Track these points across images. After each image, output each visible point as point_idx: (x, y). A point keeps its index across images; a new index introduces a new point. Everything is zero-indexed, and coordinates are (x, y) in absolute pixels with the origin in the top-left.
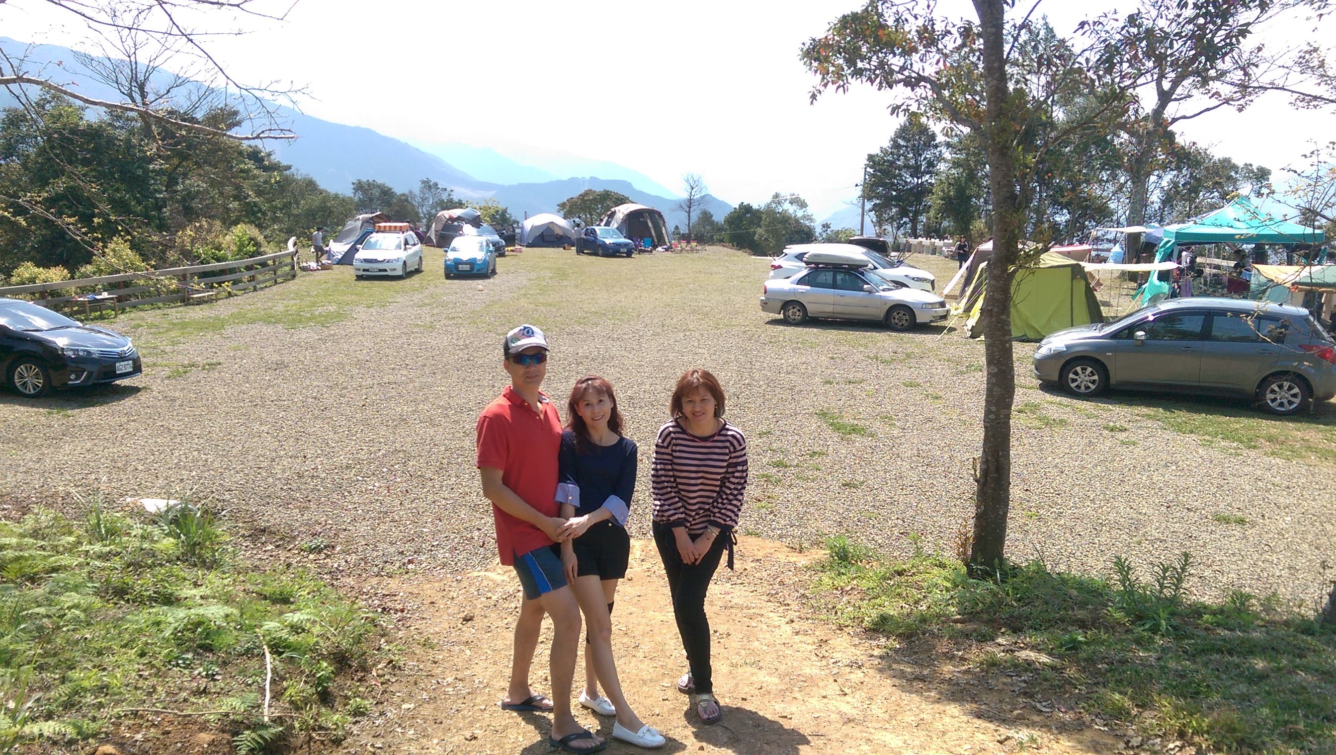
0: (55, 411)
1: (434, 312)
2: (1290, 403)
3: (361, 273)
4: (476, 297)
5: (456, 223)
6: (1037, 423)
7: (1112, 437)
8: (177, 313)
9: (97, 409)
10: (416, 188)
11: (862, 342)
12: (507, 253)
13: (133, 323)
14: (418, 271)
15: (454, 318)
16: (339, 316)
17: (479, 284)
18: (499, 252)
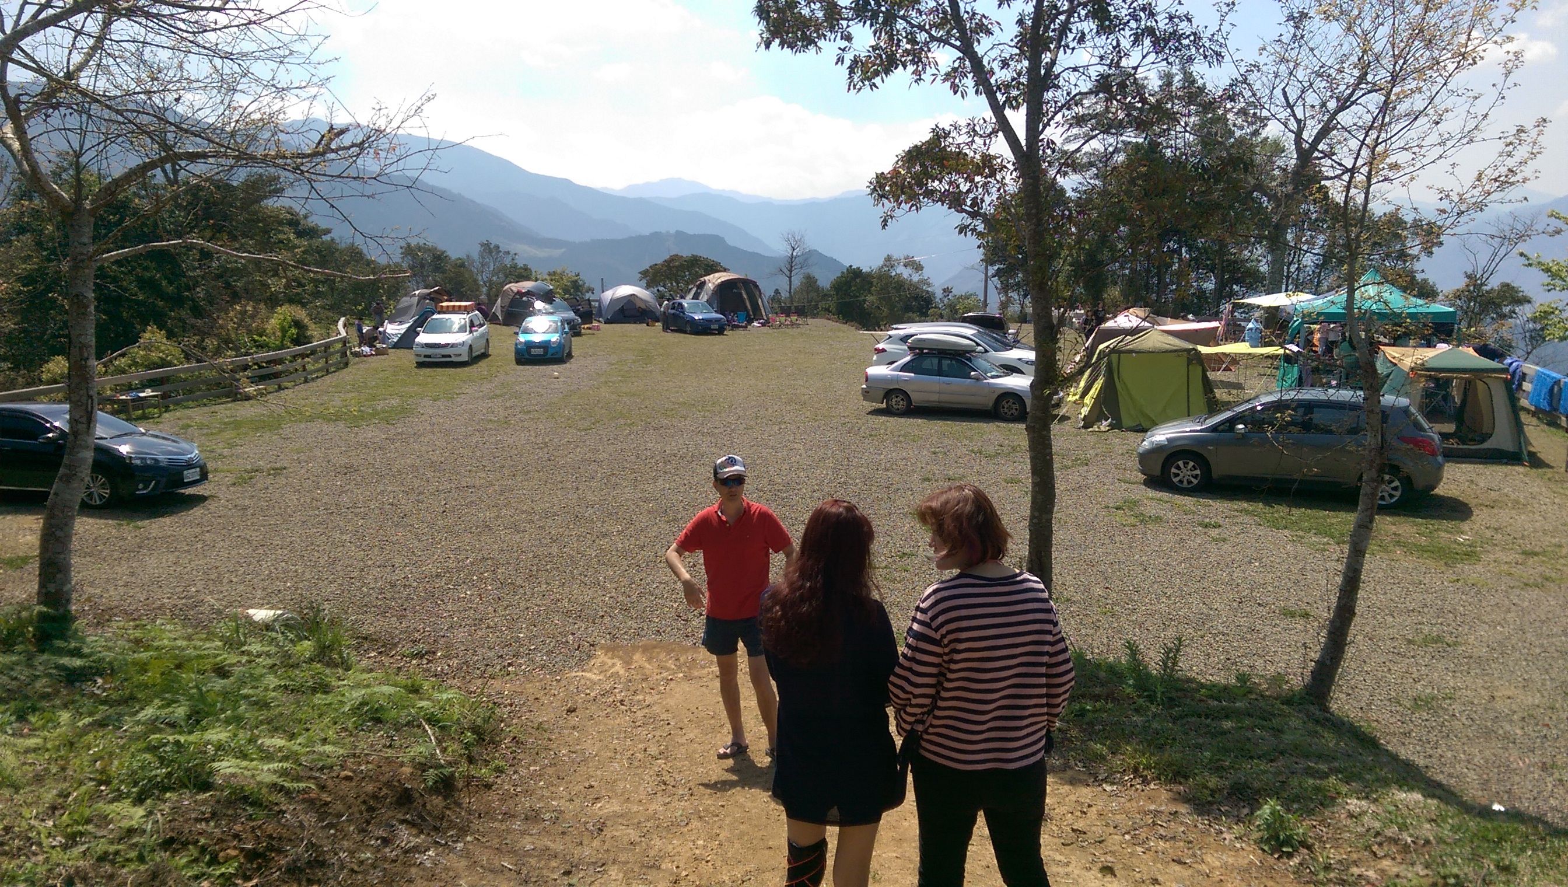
0: (125, 522)
1: (508, 404)
2: (1391, 496)
3: (422, 359)
4: (552, 386)
5: (525, 299)
6: (1132, 520)
7: (1205, 533)
8: (225, 410)
9: (167, 520)
10: (475, 252)
11: (968, 434)
12: (583, 331)
13: (180, 423)
14: (484, 355)
15: (529, 412)
16: (404, 412)
17: (555, 370)
18: (575, 331)
